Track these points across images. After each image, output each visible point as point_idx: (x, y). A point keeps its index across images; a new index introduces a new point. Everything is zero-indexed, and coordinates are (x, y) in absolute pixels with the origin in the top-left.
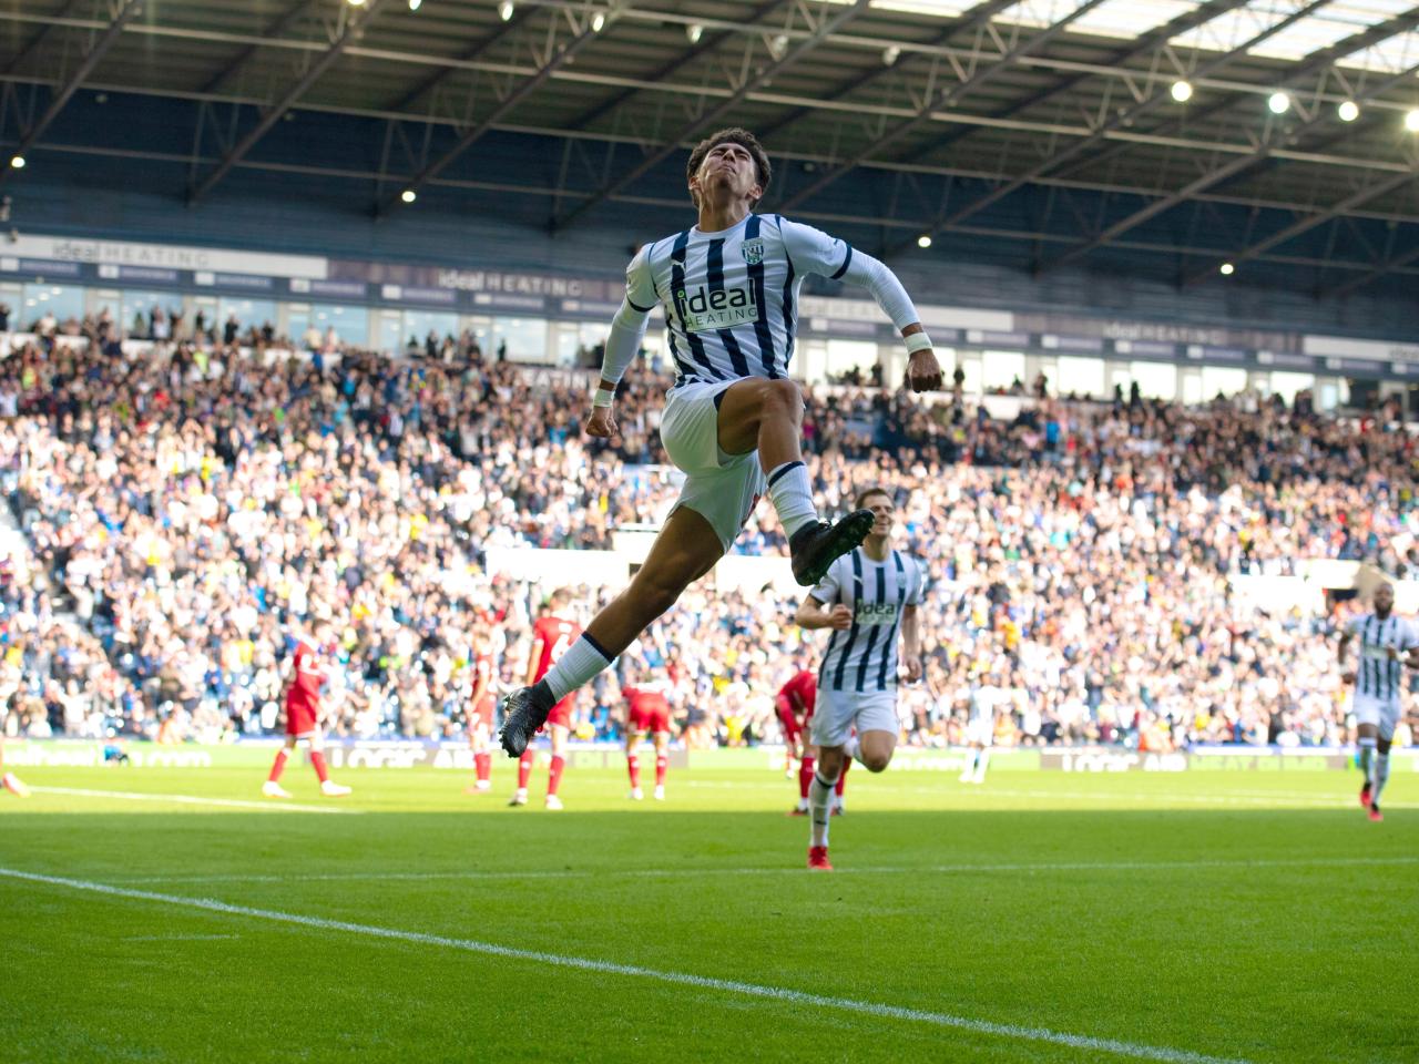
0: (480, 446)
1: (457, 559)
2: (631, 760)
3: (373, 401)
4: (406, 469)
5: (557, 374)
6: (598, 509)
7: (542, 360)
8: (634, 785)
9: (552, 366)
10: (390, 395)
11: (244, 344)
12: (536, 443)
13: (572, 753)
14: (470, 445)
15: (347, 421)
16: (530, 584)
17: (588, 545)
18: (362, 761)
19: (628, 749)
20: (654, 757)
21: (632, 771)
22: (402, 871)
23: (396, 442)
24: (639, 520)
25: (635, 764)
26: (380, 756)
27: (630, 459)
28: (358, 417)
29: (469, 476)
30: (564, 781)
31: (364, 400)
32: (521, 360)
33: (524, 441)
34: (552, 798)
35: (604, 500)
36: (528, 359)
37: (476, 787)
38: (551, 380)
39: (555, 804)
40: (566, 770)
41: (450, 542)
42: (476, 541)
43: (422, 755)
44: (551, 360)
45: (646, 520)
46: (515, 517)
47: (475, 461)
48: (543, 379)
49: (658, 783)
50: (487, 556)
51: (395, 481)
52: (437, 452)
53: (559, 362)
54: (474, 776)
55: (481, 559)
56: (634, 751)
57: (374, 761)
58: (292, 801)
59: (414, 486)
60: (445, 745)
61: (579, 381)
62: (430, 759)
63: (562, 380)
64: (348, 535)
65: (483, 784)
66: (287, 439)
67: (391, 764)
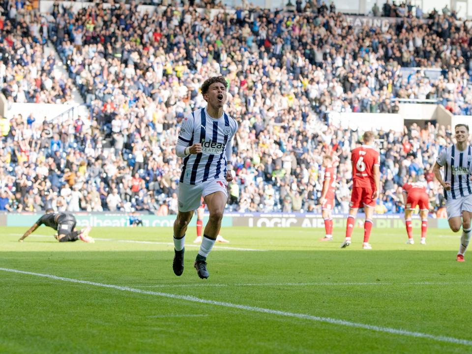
0: (325, 59)
1: (313, 117)
2: (407, 224)
3: (268, 35)
4: (284, 70)
5: (365, 20)
6: (387, 93)
7: (357, 13)
8: (409, 237)
9: (363, 15)
10: (279, 33)
11: (199, 7)
12: (355, 57)
13: (375, 220)
14: (319, 57)
15: (254, 45)
16: (352, 131)
17: (382, 110)
18: (264, 224)
19: (406, 217)
20: (420, 223)
21: (408, 229)
22: (290, 281)
23: (280, 57)
24: (409, 96)
25: (410, 226)
26: (273, 221)
27: (404, 64)
28: (260, 43)
29: (319, 74)
30: (372, 235)
31: (263, 34)
32: (346, 12)
33: (348, 56)
34: (366, 244)
35: (390, 86)
36: (350, 12)
37: (326, 237)
38: (362, 23)
39: (368, 247)
40: (373, 229)
41: (307, 110)
42: (323, 108)
43: (295, 221)
44: (362, 12)
45: (412, 96)
46: (344, 95)
47: (321, 66)
48: (358, 22)
49: (422, 236)
50: (330, 116)
51: (278, 75)
52: (301, 62)
53: (366, 13)
54: (325, 232)
55: (325, 118)
56: (409, 219)
57: (270, 224)
58: (229, 245)
59: (288, 79)
60: (308, 216)
61: (377, 23)
62: (300, 222)
63: (368, 22)
64: (254, 105)
65: (329, 236)
66: (224, 56)
67: (279, 226)
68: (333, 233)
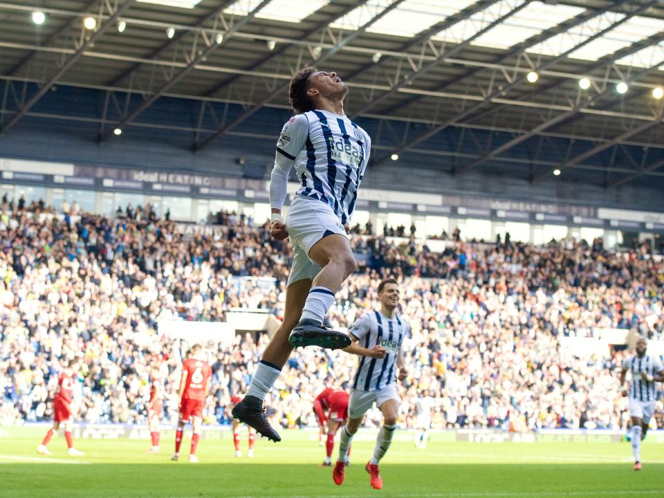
0: (155, 266)
1: (142, 325)
2: (235, 436)
3: (98, 241)
4: (115, 278)
5: (196, 228)
6: (219, 300)
7: (189, 220)
8: (237, 449)
9: (194, 223)
10: (107, 238)
11: (29, 210)
12: (185, 264)
13: (204, 432)
14: (150, 265)
15: (83, 252)
16: (181, 340)
17: (213, 319)
18: (90, 435)
19: (234, 429)
21: (236, 441)
23: (110, 263)
24: (241, 306)
25: (238, 438)
26: (100, 432)
27: (236, 273)
28: (90, 250)
29: (149, 281)
30: (199, 447)
31: (93, 241)
32: (177, 220)
33: (179, 264)
34: (192, 456)
35: (222, 295)
36: (181, 220)
37: (152, 450)
38: (194, 231)
39: (194, 460)
40: (200, 441)
41: (138, 318)
42: (152, 316)
43: (123, 432)
44: (193, 220)
45: (244, 306)
46: (174, 304)
47: (153, 274)
48: (189, 230)
49: (250, 448)
50: (158, 325)
51: (109, 284)
52: (132, 269)
53: (198, 221)
55: (155, 327)
56: (237, 431)
57: (97, 435)
58: (53, 457)
59: (119, 287)
60: (135, 426)
61: (208, 231)
62: (127, 434)
63: (200, 230)
64: (84, 313)
65: (156, 448)
66: (51, 262)
67: (106, 437)
68: (160, 444)
